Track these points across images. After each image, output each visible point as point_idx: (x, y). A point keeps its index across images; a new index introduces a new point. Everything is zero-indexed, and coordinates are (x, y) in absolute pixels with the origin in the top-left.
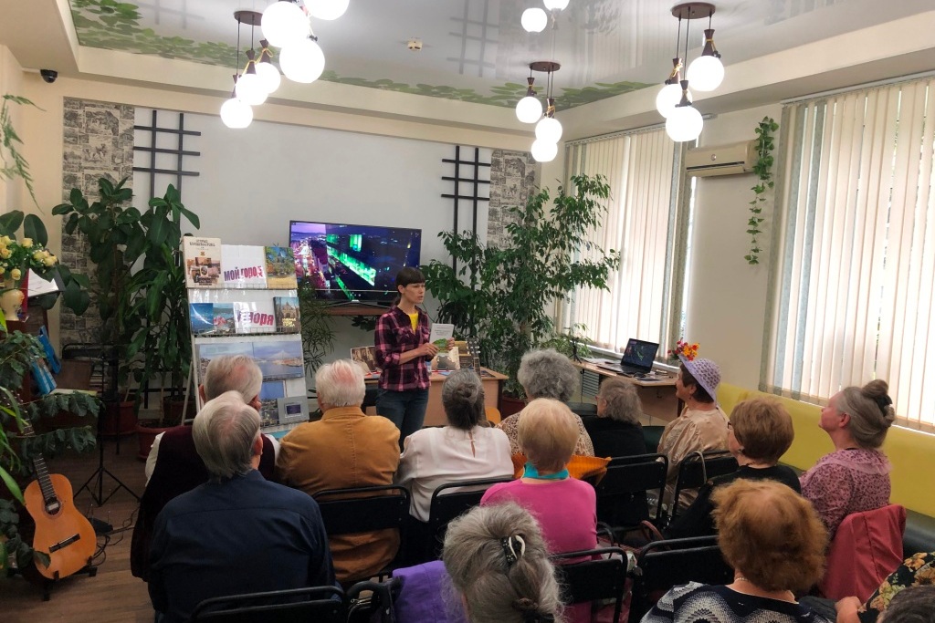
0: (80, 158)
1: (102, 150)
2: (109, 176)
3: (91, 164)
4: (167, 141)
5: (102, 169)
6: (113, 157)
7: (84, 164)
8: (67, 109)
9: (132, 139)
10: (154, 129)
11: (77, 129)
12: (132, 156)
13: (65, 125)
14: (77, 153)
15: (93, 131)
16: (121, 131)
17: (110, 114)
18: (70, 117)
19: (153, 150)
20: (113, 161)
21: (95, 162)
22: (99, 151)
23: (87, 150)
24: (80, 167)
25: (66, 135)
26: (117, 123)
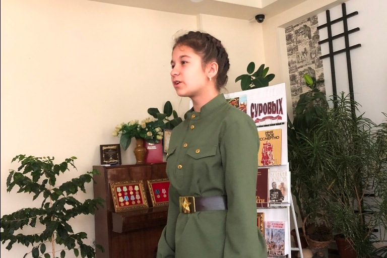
0: (296, 62)
1: (305, 52)
2: (310, 68)
3: (301, 64)
4: (337, 29)
5: (306, 65)
6: (311, 54)
7: (298, 66)
8: (287, 34)
9: (318, 37)
10: (329, 24)
11: (292, 44)
12: (320, 49)
13: (287, 44)
14: (294, 60)
15: (299, 42)
16: (312, 35)
17: (305, 26)
18: (289, 38)
19: (330, 39)
20: (311, 58)
21: (302, 62)
22: (303, 53)
23: (298, 56)
24: (296, 68)
25: (289, 51)
26: (310, 31)
